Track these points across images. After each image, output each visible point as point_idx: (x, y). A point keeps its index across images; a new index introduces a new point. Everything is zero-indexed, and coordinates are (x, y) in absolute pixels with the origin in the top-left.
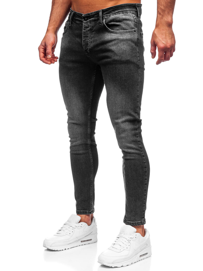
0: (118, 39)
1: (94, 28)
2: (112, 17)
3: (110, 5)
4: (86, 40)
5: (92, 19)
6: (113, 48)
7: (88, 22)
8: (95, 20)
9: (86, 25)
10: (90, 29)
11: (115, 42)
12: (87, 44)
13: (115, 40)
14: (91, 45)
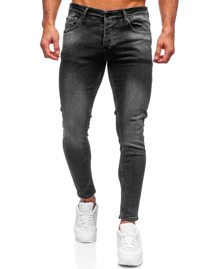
0: (143, 39)
1: (117, 26)
2: (135, 17)
3: (131, 5)
4: (108, 36)
5: (114, 16)
6: (139, 47)
7: (109, 19)
8: (117, 18)
9: (109, 22)
10: (112, 26)
11: (140, 42)
12: (110, 41)
13: (140, 39)
14: (113, 43)
